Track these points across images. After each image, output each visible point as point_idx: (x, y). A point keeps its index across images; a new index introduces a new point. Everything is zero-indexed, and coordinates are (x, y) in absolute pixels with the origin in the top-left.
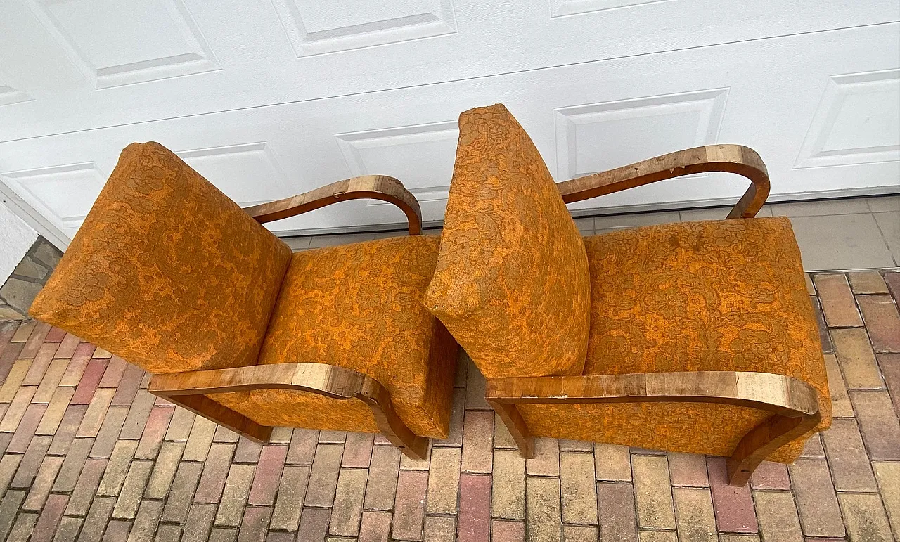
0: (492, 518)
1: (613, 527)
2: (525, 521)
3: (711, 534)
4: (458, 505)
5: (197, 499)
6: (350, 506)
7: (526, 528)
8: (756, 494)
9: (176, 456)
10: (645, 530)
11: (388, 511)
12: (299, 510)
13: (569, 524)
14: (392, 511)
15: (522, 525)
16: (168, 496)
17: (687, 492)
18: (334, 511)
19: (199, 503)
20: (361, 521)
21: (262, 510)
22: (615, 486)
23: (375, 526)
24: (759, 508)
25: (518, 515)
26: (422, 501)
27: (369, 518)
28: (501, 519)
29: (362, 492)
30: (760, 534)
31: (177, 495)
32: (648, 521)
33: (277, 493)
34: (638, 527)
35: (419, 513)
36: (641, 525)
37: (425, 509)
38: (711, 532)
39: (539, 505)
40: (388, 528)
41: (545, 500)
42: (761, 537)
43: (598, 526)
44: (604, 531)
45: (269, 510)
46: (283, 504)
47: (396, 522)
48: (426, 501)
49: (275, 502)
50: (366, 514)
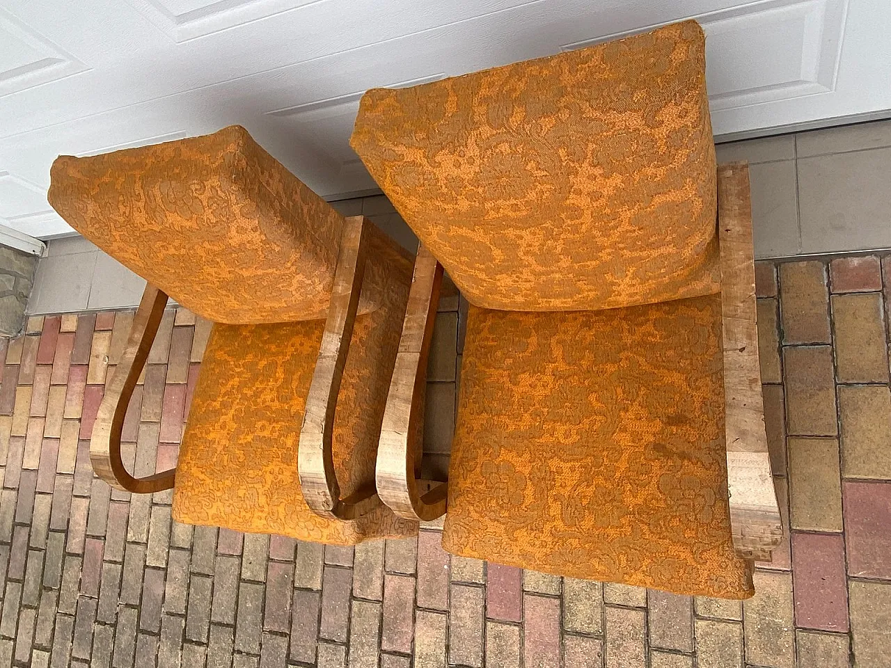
0: (523, 591)
1: (664, 613)
2: (561, 597)
3: (786, 629)
4: (485, 574)
5: (220, 550)
6: (371, 568)
7: (562, 605)
8: (853, 584)
10: (703, 619)
11: (411, 575)
12: (320, 568)
13: (612, 605)
14: (415, 575)
15: (557, 602)
16: (192, 546)
18: (355, 572)
19: (223, 555)
20: (384, 584)
21: (283, 566)
23: (399, 591)
24: (852, 602)
25: (553, 590)
26: (446, 567)
27: (392, 582)
28: (533, 594)
29: (381, 552)
30: (850, 634)
31: (200, 545)
32: (708, 608)
33: (296, 549)
34: (695, 614)
35: (443, 579)
36: (699, 612)
37: (449, 576)
38: (787, 627)
40: (412, 594)
42: (851, 638)
43: (646, 610)
44: (653, 616)
46: (304, 561)
47: (420, 588)
48: (450, 567)
49: (295, 557)
50: (388, 577)
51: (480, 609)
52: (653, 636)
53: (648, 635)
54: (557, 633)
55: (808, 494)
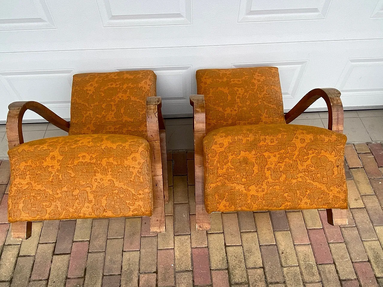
0: (211, 270)
1: (270, 267)
2: (228, 269)
3: (314, 266)
4: (192, 265)
5: (33, 278)
6: (131, 272)
7: (229, 272)
8: (331, 245)
9: (14, 254)
10: (285, 267)
11: (154, 272)
12: (101, 278)
13: (249, 269)
14: (156, 272)
15: (227, 271)
16: (12, 279)
17: (301, 247)
18: (122, 276)
19: (34, 281)
20: (139, 279)
21: (76, 280)
22: (269, 247)
23: (147, 281)
24: (332, 251)
25: (224, 266)
26: (172, 265)
27: (143, 278)
28: (216, 270)
29: (138, 264)
30: (334, 263)
31: (18, 277)
32: (286, 263)
33: (85, 270)
35: (171, 271)
36: (283, 265)
37: (175, 269)
38: (314, 265)
39: (234, 261)
40: (155, 282)
41: (236, 258)
42: (335, 265)
43: (263, 268)
44: (266, 270)
45: (82, 280)
46: (90, 275)
47: (159, 278)
48: (174, 265)
49: (85, 274)
50: (142, 276)
51: (191, 282)
52: (268, 278)
53: (266, 278)
54: (228, 285)
55: (309, 216)
